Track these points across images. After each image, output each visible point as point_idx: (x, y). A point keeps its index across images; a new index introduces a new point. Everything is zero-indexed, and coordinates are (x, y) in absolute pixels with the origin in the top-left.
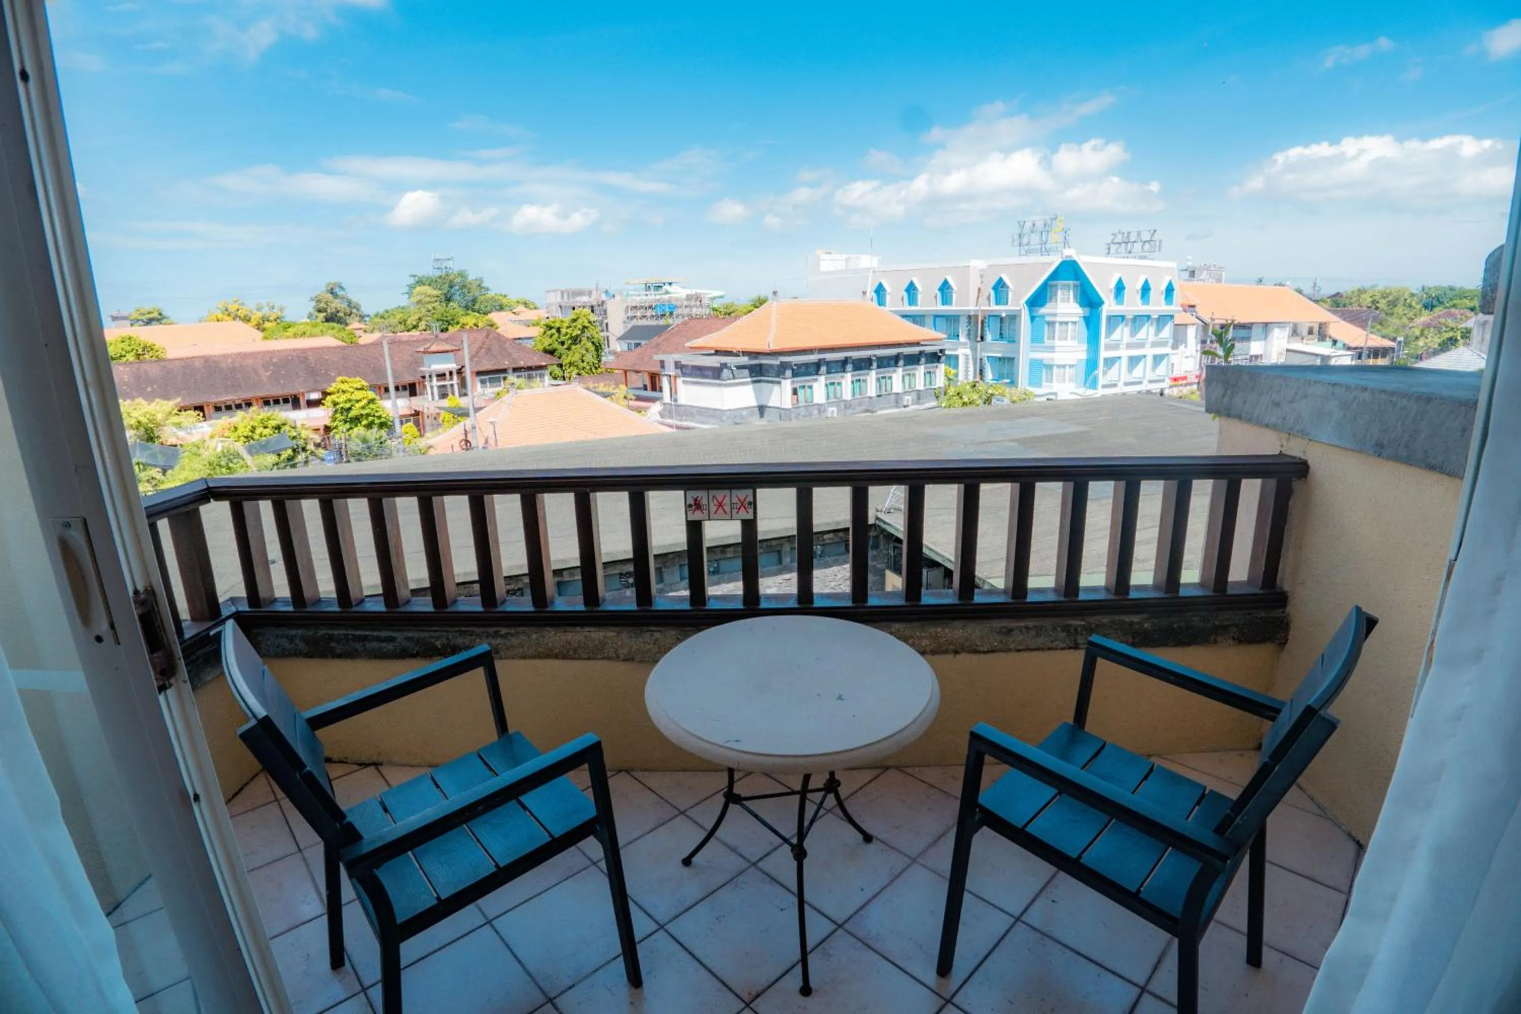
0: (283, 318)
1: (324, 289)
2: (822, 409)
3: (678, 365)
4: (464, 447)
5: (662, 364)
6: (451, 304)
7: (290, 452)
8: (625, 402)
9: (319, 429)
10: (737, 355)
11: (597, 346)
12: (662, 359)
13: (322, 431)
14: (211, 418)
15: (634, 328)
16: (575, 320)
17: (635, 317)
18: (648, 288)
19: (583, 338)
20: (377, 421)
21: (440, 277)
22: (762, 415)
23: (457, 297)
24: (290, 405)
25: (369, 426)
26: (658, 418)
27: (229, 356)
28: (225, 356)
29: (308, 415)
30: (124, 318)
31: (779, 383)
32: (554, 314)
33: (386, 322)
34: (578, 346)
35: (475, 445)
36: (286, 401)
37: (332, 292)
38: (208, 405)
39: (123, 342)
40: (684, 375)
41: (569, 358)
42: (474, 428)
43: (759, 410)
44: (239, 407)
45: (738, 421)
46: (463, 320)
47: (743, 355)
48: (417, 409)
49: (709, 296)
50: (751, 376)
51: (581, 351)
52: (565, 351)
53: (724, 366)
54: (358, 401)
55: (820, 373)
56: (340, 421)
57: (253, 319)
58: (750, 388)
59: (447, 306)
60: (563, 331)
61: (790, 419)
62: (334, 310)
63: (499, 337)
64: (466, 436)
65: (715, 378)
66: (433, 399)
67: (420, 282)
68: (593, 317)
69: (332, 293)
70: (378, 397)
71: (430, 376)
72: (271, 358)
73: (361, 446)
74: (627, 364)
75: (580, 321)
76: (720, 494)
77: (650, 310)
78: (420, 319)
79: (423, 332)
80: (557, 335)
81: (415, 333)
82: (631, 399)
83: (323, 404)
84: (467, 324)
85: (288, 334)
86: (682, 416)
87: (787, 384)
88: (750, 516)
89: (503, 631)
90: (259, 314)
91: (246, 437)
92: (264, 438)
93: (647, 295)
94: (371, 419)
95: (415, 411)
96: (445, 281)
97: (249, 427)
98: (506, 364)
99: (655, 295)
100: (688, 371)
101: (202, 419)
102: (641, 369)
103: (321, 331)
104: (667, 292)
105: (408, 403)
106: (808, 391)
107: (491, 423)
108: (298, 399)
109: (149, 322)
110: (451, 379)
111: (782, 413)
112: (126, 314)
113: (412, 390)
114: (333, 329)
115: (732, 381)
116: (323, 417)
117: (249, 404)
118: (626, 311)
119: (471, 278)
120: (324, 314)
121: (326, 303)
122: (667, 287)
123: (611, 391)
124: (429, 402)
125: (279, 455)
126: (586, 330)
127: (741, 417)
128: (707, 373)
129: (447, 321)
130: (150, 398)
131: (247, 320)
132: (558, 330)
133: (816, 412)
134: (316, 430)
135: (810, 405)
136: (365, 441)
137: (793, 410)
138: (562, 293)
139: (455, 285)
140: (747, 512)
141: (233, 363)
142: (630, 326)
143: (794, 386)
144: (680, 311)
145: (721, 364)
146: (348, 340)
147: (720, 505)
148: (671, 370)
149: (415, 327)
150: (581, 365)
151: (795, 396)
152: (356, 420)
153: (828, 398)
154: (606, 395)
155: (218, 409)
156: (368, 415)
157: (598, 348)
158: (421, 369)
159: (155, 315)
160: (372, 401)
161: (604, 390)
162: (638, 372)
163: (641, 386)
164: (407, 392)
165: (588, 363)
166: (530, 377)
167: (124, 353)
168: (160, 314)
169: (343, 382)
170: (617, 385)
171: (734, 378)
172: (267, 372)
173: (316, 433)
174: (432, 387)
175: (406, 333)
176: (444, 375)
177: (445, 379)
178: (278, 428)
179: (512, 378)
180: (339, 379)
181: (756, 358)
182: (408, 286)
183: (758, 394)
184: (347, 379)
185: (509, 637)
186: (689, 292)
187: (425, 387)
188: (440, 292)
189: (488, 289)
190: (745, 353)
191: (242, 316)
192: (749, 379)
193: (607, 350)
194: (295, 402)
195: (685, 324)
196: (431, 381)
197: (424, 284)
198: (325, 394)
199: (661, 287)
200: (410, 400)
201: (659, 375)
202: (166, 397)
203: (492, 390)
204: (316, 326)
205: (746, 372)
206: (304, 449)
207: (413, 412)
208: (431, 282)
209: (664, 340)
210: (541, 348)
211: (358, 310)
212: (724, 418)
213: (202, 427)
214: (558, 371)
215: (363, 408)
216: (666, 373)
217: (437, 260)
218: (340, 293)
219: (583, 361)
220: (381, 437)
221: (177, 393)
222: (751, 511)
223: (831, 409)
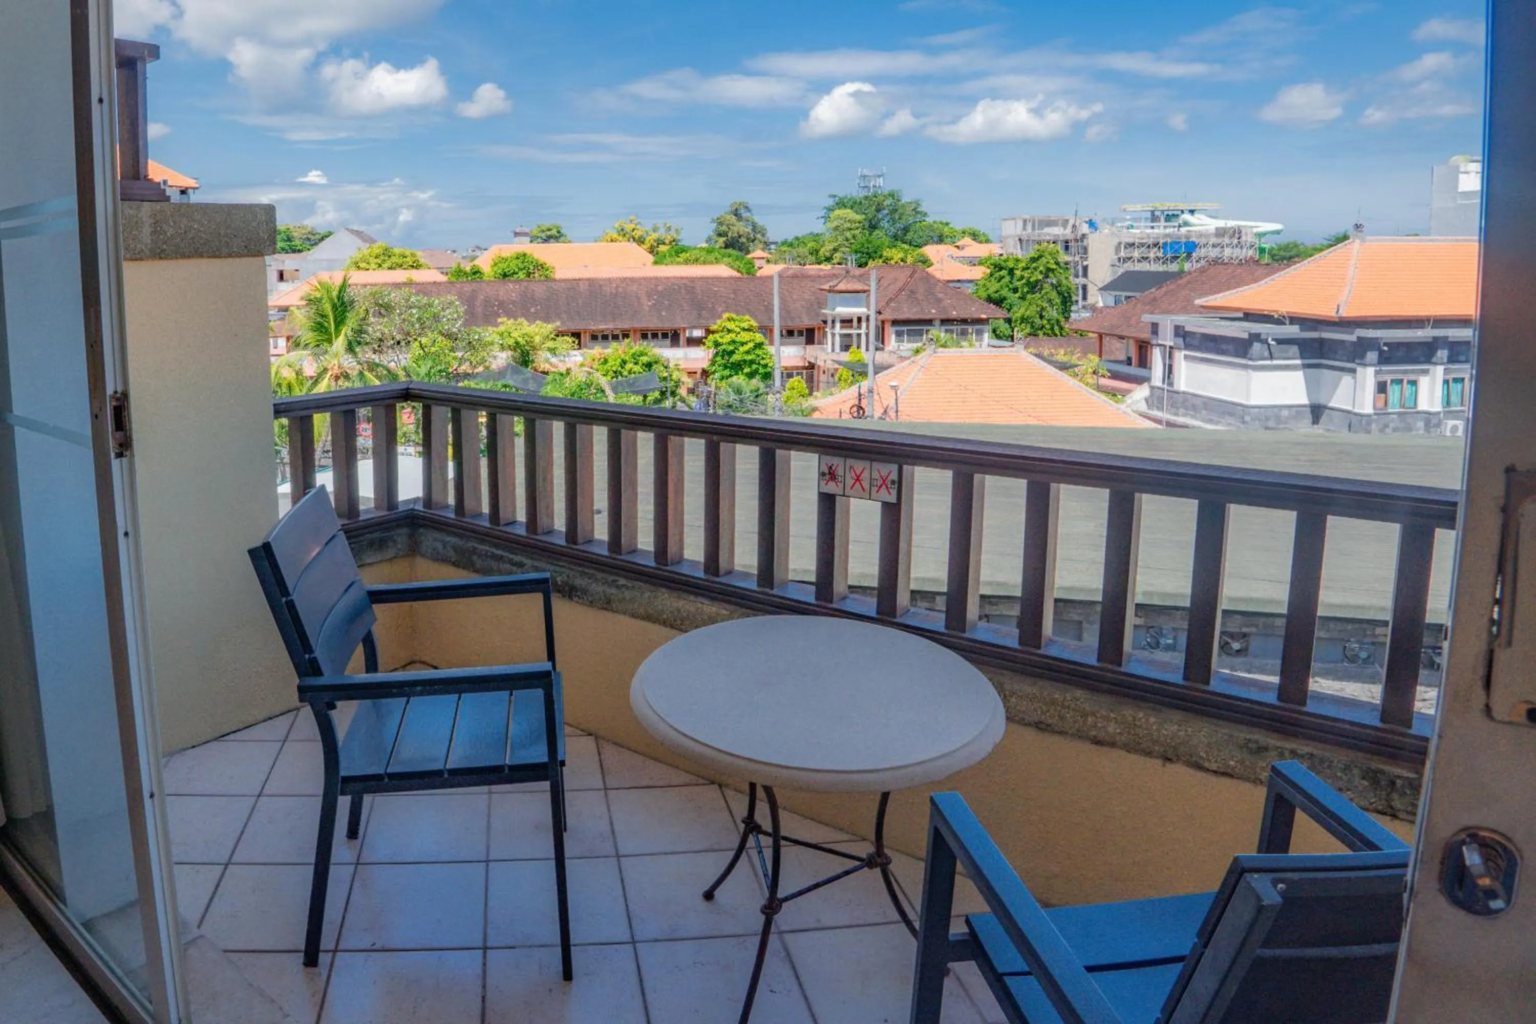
0: (679, 240)
1: (728, 209)
2: (1434, 421)
3: (1179, 331)
4: (855, 414)
5: (1155, 328)
6: (877, 232)
7: (657, 394)
8: (1091, 380)
9: (695, 373)
10: (1279, 322)
11: (1064, 297)
12: (1155, 321)
13: (698, 375)
14: (586, 347)
15: (1128, 274)
16: (1034, 260)
17: (1130, 258)
18: (1154, 218)
19: (1045, 285)
20: (761, 370)
21: (866, 198)
22: (1316, 420)
23: (885, 224)
24: (668, 342)
25: (751, 375)
26: (1143, 407)
27: (615, 280)
28: (609, 280)
29: (686, 354)
30: (525, 234)
31: (1354, 371)
32: (1011, 250)
33: (795, 252)
34: (1038, 295)
35: (870, 414)
36: (665, 336)
37: (736, 213)
38: (585, 333)
39: (518, 258)
40: (1187, 346)
41: (1022, 310)
42: (871, 391)
43: (1313, 412)
44: (615, 338)
45: (1271, 424)
46: (887, 253)
47: (1291, 323)
48: (813, 361)
49: (1255, 230)
50: (1302, 358)
51: (1039, 302)
52: (1017, 301)
53: (1256, 337)
54: (743, 344)
55: (1434, 360)
56: (720, 366)
57: (647, 240)
58: (1299, 374)
59: (870, 234)
60: (1018, 273)
61: (1368, 432)
62: (736, 235)
63: (928, 278)
64: (860, 400)
65: (1237, 355)
66: (833, 350)
67: (841, 204)
68: (1063, 257)
69: (736, 215)
70: (767, 342)
71: (833, 322)
72: (657, 286)
73: (733, 396)
74: (1105, 325)
75: (1044, 260)
76: (859, 465)
77: (1156, 249)
78: (835, 250)
79: (837, 266)
80: (1008, 279)
81: (826, 267)
82: (1103, 376)
83: (704, 344)
84: (892, 259)
85: (678, 259)
86: (1177, 408)
87: (1368, 376)
88: (893, 499)
89: (622, 581)
90: (655, 236)
91: (615, 372)
92: (633, 375)
93: (1153, 228)
94: (754, 367)
95: (809, 363)
96: (871, 203)
97: (619, 360)
98: (933, 313)
99: (1165, 227)
100: (1196, 343)
101: (576, 347)
102: (1124, 334)
103: (716, 259)
104: (1186, 224)
105: (802, 353)
106: (1408, 388)
107: (893, 387)
108: (679, 335)
109: (547, 240)
110: (859, 327)
111: (1353, 421)
112: (527, 230)
113: (810, 336)
114: (729, 256)
115: (1268, 362)
116: (703, 359)
117: (626, 336)
118: (1118, 249)
119: (905, 200)
120: (724, 239)
121: (728, 225)
122: (1187, 217)
123: (1074, 360)
124: (828, 354)
125: (645, 397)
126: (1051, 275)
127: (1278, 419)
128: (1224, 347)
129: (867, 254)
130: (531, 319)
131: (640, 241)
132: (1011, 272)
133: (1421, 424)
134: (691, 374)
135: (1409, 413)
136: (739, 391)
137: (1375, 417)
138: (1025, 221)
139: (884, 209)
140: (890, 493)
141: (617, 287)
142: (1121, 271)
143: (1382, 378)
144: (1202, 252)
145: (1250, 334)
146: (744, 271)
147: (858, 479)
148: (1167, 338)
149: (828, 259)
150: (1038, 321)
151: (1383, 395)
152: (737, 367)
153: (1448, 403)
154: (1064, 367)
155: (594, 337)
156: (752, 362)
157: (1066, 301)
158: (824, 311)
159: (554, 232)
160: (759, 346)
161: (1065, 359)
162: (1121, 337)
163: (1123, 357)
164: (803, 339)
165: (1049, 320)
166: (964, 333)
167: (517, 270)
168: (559, 232)
169: (729, 320)
170: (1085, 353)
171: (1271, 357)
172: (650, 301)
173: (689, 377)
174: (833, 335)
175: (817, 266)
176: (851, 321)
177: (852, 327)
178: (649, 365)
179: (937, 332)
180: (726, 315)
181: (1315, 329)
182: (825, 208)
183: (1311, 386)
184: (734, 316)
185: (623, 589)
186: (1221, 223)
187: (825, 334)
188: (864, 216)
189: (925, 214)
190: (1293, 320)
191: (636, 237)
192: (1298, 362)
193: (1081, 303)
194: (673, 337)
195: (1202, 271)
196: (833, 327)
197: (845, 207)
198: (709, 332)
199: (1177, 216)
200: (805, 348)
201: (1148, 343)
202: (547, 319)
203: (910, 345)
204: (711, 252)
205: (1295, 349)
206: (673, 394)
207: (807, 364)
208: (854, 205)
209: (1166, 293)
210: (984, 295)
211: (763, 235)
212: (1247, 418)
213: (575, 356)
214: (1004, 327)
215: (748, 352)
216: (1160, 342)
217: (865, 177)
218: (745, 215)
219: (1041, 317)
220: (758, 390)
221: (558, 316)
222: (894, 492)
223: (1451, 423)
